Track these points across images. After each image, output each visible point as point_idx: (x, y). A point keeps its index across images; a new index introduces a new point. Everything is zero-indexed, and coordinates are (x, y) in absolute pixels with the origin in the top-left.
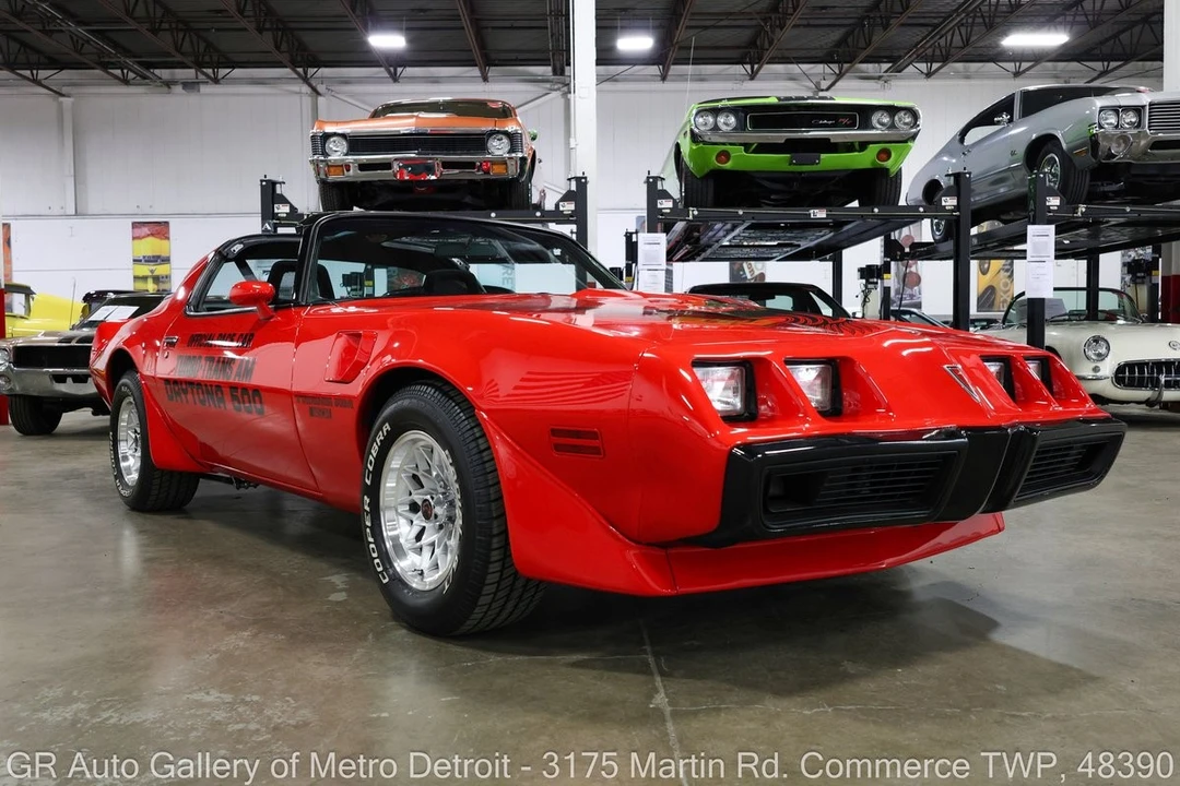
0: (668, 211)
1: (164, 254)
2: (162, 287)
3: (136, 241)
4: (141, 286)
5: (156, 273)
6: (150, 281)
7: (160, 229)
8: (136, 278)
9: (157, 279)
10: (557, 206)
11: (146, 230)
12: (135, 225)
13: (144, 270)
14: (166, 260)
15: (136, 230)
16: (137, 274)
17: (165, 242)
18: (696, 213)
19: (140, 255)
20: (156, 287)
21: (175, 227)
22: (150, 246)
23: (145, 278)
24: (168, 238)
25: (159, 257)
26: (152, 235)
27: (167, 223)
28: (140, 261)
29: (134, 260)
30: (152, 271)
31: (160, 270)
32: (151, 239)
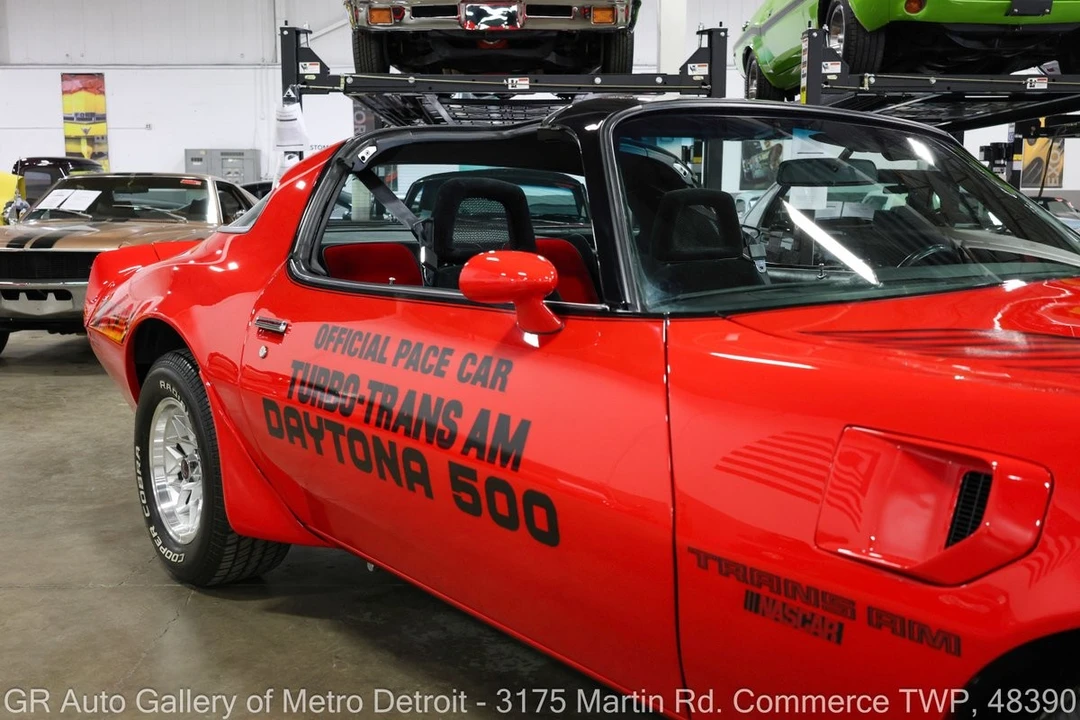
0: (834, 77)
1: (99, 112)
2: (98, 149)
3: (67, 96)
4: (73, 148)
5: (90, 134)
6: (84, 142)
7: (94, 82)
8: (68, 139)
9: (91, 140)
10: (684, 68)
11: (77, 83)
12: (65, 77)
13: (77, 129)
14: (102, 118)
15: (65, 82)
16: (68, 134)
17: (99, 98)
18: (873, 80)
19: (72, 112)
20: (90, 149)
21: (111, 78)
22: (82, 102)
23: (77, 139)
24: (103, 93)
25: (93, 114)
26: (85, 89)
27: (101, 75)
28: (72, 119)
29: (65, 118)
30: (86, 131)
31: (95, 129)
32: (83, 94)
